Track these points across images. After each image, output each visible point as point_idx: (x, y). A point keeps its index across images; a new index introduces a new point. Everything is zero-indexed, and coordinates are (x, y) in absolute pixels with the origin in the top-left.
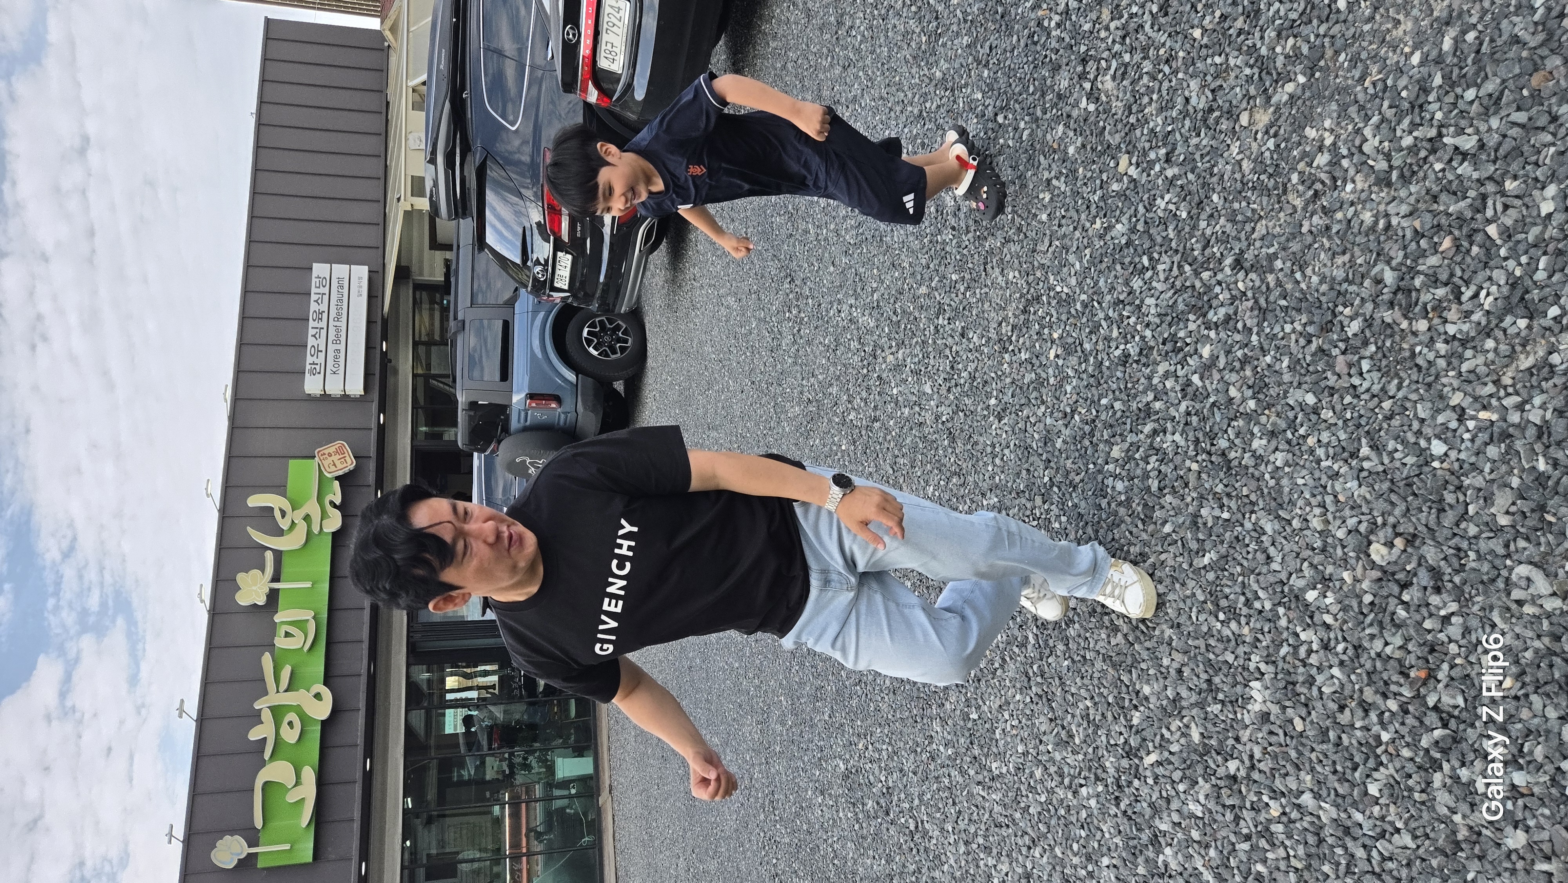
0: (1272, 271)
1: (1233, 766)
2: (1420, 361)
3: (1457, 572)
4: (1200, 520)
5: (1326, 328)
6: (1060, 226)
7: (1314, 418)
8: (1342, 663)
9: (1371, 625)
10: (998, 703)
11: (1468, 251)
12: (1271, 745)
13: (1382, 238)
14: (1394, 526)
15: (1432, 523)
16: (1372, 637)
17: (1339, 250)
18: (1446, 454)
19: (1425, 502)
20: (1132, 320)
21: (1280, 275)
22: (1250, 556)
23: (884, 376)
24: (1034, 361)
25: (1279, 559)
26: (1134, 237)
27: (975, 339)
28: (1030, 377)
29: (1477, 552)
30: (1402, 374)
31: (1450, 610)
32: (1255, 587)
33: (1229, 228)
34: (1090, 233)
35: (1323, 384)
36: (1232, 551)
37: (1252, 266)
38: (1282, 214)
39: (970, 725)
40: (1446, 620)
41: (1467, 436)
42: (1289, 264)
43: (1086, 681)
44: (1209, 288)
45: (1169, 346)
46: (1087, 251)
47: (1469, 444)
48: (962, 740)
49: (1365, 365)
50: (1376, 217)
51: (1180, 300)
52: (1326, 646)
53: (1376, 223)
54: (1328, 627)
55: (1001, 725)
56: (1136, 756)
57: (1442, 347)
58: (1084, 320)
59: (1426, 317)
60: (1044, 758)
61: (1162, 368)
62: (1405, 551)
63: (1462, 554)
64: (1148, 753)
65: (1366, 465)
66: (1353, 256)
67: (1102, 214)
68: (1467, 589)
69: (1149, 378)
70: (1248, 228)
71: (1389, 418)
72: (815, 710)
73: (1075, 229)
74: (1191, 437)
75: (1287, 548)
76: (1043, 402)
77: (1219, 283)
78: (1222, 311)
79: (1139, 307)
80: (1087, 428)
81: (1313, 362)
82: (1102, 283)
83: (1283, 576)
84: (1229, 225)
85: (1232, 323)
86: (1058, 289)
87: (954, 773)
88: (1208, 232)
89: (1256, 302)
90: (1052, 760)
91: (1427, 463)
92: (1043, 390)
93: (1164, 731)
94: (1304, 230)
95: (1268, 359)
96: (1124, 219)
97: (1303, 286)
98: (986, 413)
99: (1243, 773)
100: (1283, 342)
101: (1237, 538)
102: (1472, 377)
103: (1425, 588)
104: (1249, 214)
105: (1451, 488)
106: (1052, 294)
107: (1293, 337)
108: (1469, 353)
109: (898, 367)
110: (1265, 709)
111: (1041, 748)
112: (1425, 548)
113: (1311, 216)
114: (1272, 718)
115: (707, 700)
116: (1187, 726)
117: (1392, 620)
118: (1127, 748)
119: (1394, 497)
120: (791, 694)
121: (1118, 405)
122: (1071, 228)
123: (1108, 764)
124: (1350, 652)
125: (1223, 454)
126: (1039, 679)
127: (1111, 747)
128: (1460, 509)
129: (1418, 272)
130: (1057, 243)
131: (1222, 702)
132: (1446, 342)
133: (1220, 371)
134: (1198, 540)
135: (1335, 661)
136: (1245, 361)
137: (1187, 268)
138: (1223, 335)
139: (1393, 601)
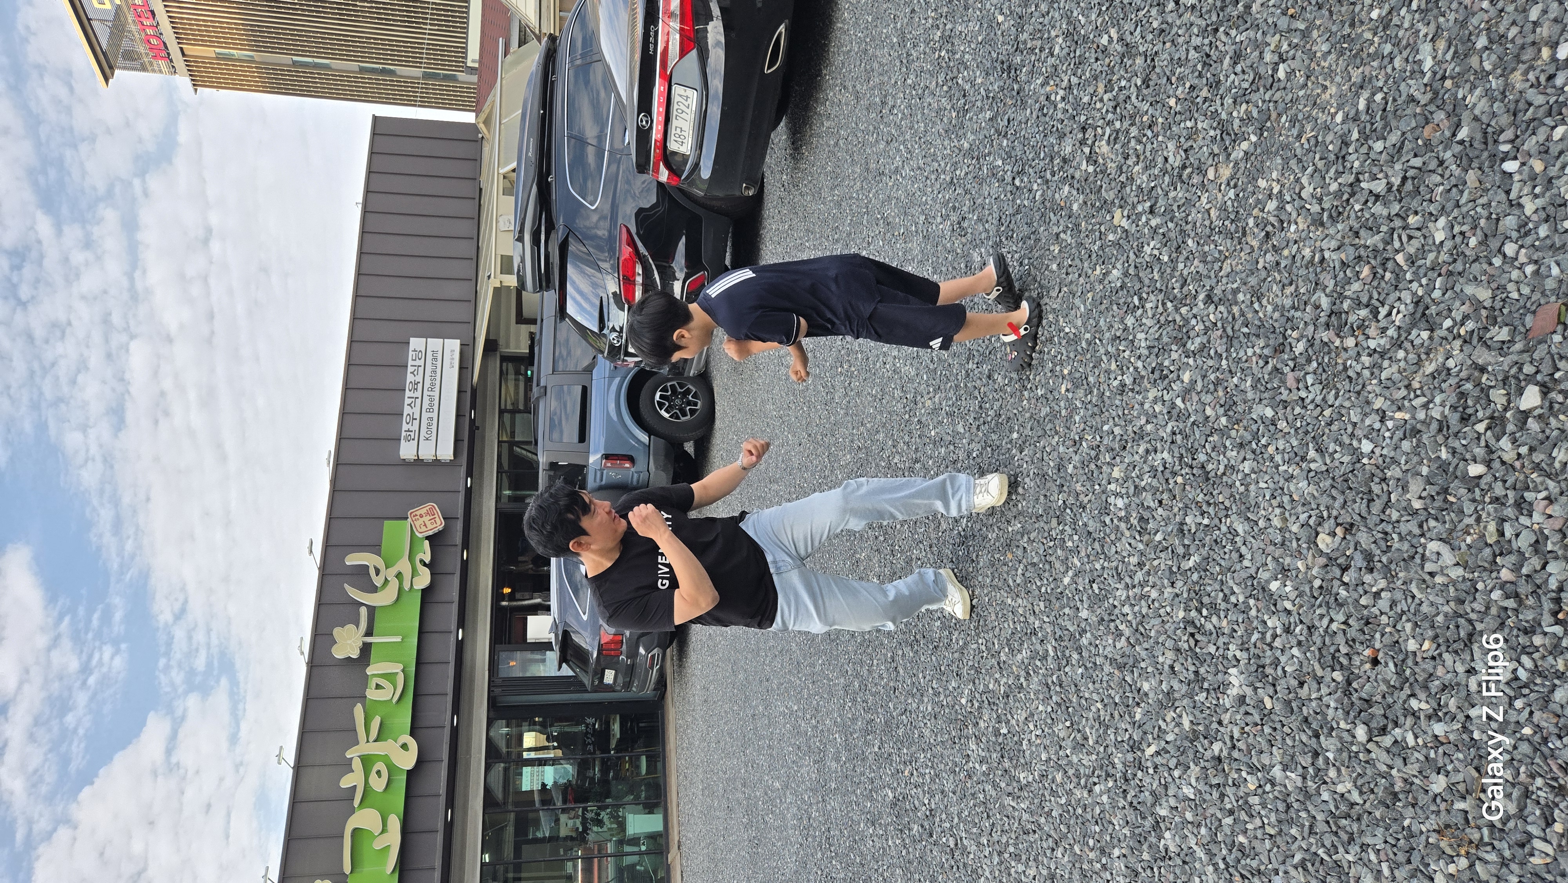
0: (1236, 303)
1: (1217, 747)
2: (1351, 373)
3: (1384, 552)
4: (1185, 528)
5: (1279, 350)
6: (1067, 274)
7: (1272, 428)
8: (1299, 643)
9: (1320, 606)
10: (1024, 715)
11: (1383, 277)
12: (1247, 725)
13: (1318, 270)
14: (1336, 518)
15: (1364, 514)
16: (1322, 616)
17: (1286, 282)
18: (1373, 452)
19: (1358, 494)
20: (1127, 353)
21: (1243, 306)
22: (1227, 557)
23: (924, 419)
24: (1049, 396)
25: (1249, 557)
26: (1127, 280)
27: (1000, 380)
28: (1045, 410)
29: (1400, 534)
30: (1338, 385)
31: (1381, 586)
32: (1231, 583)
33: (1201, 268)
34: (1092, 279)
35: (1278, 399)
36: (1211, 553)
37: (1220, 300)
38: (1242, 254)
39: (1000, 740)
40: (1377, 595)
41: (1387, 434)
42: (1248, 296)
43: (1097, 686)
44: (1186, 321)
45: (1157, 375)
46: (1090, 295)
47: (1388, 441)
48: (994, 755)
49: (1310, 380)
50: (1313, 252)
51: (1165, 333)
52: (1288, 630)
53: (1313, 257)
54: (1289, 613)
55: (1027, 736)
56: (1139, 749)
57: (1366, 360)
58: (1089, 356)
59: (1353, 335)
60: (1063, 762)
61: (1152, 394)
62: (1345, 538)
63: (1389, 538)
64: (1149, 746)
65: (1313, 466)
66: (1297, 287)
67: (1100, 262)
68: (1393, 566)
69: (1142, 404)
70: (1216, 266)
71: (1330, 424)
72: (867, 744)
73: (1080, 275)
74: (1177, 454)
75: (1255, 547)
76: (1057, 433)
77: (1195, 317)
78: (1198, 340)
79: (1132, 341)
80: (1093, 453)
81: (1270, 379)
82: (1102, 323)
83: (1252, 571)
84: (1201, 265)
85: (1206, 350)
86: (1067, 330)
87: (988, 787)
88: (1185, 273)
89: (1224, 330)
90: (1070, 763)
91: (1359, 461)
92: (1056, 422)
93: (1161, 722)
94: (1260, 266)
95: (1235, 380)
96: (1119, 266)
97: (1261, 315)
98: (1009, 446)
99: (1225, 753)
100: (1246, 365)
101: (1216, 541)
102: (1389, 383)
103: (1360, 569)
104: (1217, 255)
105: (1377, 480)
106: (1062, 335)
107: (1254, 359)
108: (1386, 363)
109: (936, 411)
110: (1242, 693)
111: (1061, 753)
112: (1359, 534)
113: (1265, 254)
114: (1248, 700)
115: (769, 746)
116: (1180, 716)
117: (1336, 599)
118: (1131, 743)
119: (1334, 492)
120: (846, 731)
121: (1117, 431)
122: (1076, 275)
123: (1116, 761)
124: (1305, 632)
125: (1203, 467)
126: (1058, 688)
127: (1118, 744)
128: (1385, 498)
129: (1346, 297)
130: (1065, 289)
131: (1208, 690)
132: (1370, 355)
133: (1198, 393)
134: (1184, 546)
135: (1294, 642)
136: (1217, 383)
137: (1169, 304)
138: (1199, 362)
139: (1336, 583)
